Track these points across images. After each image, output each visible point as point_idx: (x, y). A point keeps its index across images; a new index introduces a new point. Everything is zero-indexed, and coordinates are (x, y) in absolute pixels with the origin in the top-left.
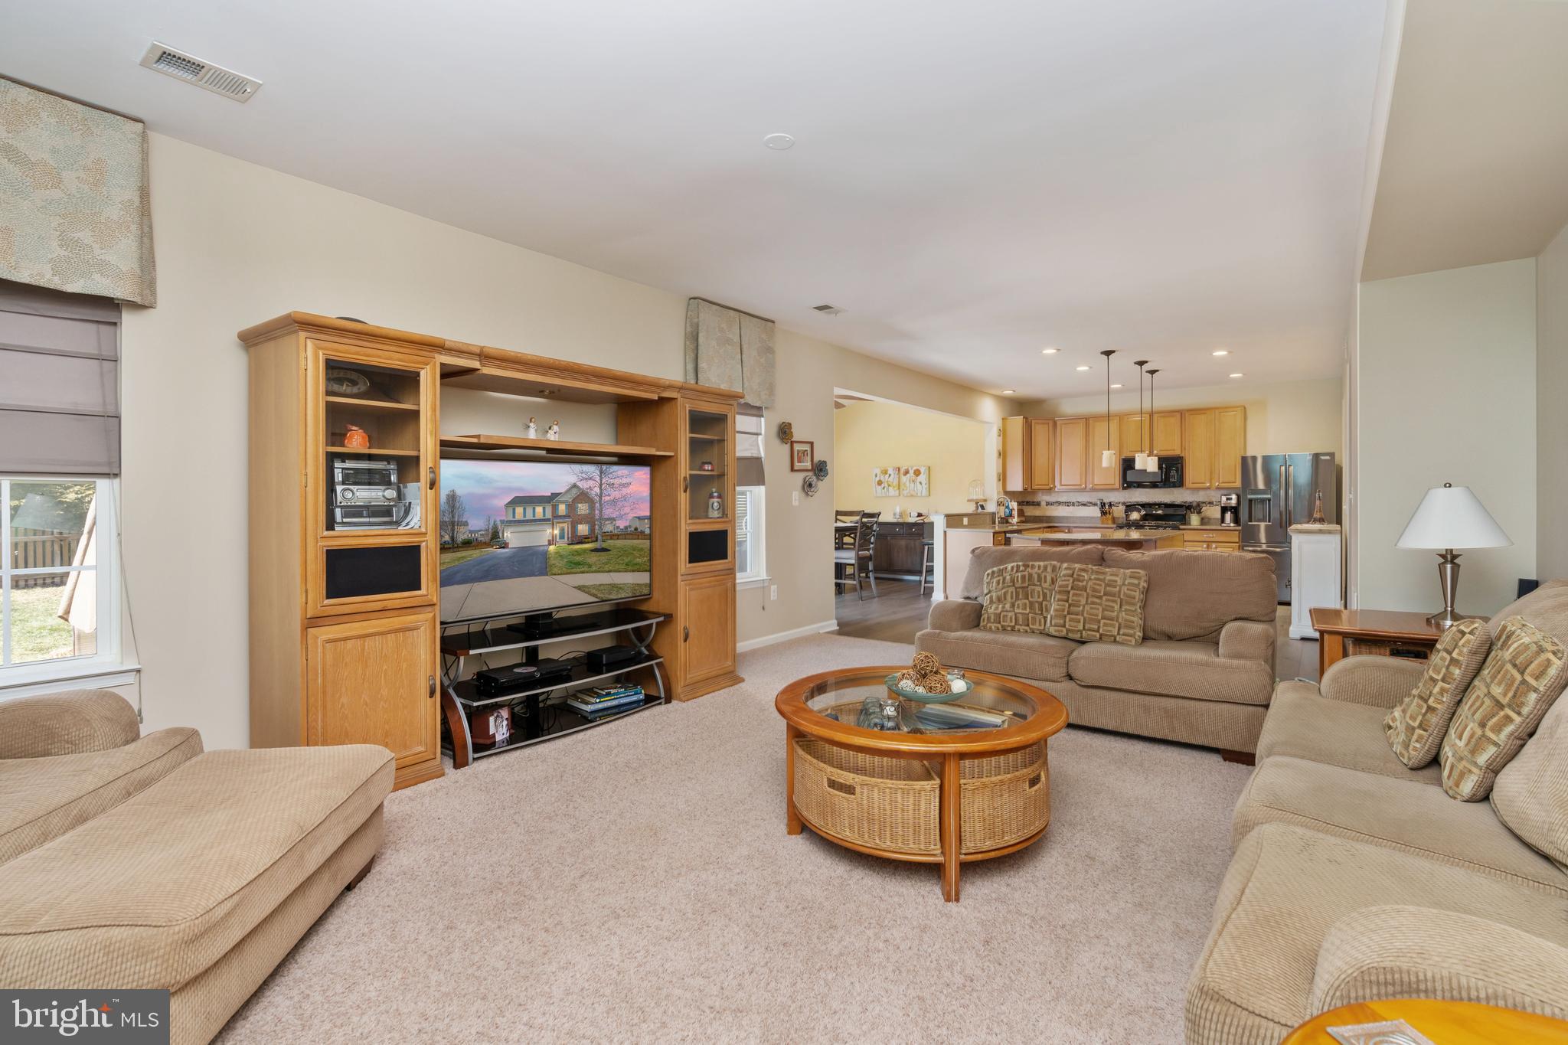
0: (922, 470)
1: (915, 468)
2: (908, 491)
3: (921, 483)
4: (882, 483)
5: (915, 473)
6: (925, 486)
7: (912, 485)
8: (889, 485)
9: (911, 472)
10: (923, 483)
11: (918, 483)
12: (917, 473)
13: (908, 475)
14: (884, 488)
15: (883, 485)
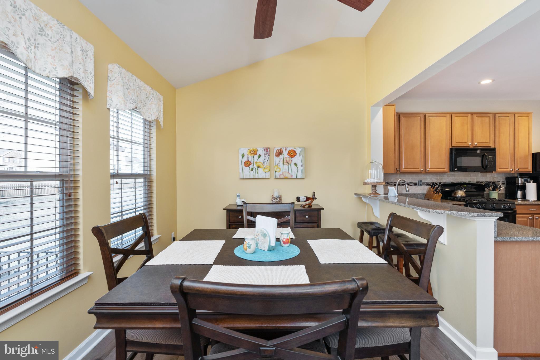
0: (298, 151)
1: (289, 149)
2: (281, 172)
3: (296, 165)
4: (250, 164)
5: (289, 154)
6: (300, 168)
7: (286, 167)
8: (259, 167)
9: (285, 153)
10: (299, 164)
11: (293, 165)
12: (292, 154)
13: (281, 156)
14: (252, 170)
15: (251, 167)
